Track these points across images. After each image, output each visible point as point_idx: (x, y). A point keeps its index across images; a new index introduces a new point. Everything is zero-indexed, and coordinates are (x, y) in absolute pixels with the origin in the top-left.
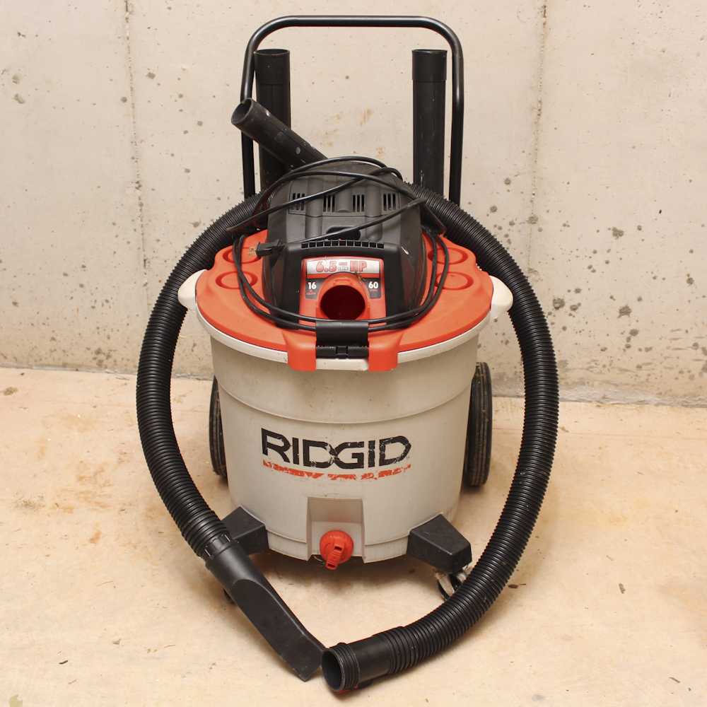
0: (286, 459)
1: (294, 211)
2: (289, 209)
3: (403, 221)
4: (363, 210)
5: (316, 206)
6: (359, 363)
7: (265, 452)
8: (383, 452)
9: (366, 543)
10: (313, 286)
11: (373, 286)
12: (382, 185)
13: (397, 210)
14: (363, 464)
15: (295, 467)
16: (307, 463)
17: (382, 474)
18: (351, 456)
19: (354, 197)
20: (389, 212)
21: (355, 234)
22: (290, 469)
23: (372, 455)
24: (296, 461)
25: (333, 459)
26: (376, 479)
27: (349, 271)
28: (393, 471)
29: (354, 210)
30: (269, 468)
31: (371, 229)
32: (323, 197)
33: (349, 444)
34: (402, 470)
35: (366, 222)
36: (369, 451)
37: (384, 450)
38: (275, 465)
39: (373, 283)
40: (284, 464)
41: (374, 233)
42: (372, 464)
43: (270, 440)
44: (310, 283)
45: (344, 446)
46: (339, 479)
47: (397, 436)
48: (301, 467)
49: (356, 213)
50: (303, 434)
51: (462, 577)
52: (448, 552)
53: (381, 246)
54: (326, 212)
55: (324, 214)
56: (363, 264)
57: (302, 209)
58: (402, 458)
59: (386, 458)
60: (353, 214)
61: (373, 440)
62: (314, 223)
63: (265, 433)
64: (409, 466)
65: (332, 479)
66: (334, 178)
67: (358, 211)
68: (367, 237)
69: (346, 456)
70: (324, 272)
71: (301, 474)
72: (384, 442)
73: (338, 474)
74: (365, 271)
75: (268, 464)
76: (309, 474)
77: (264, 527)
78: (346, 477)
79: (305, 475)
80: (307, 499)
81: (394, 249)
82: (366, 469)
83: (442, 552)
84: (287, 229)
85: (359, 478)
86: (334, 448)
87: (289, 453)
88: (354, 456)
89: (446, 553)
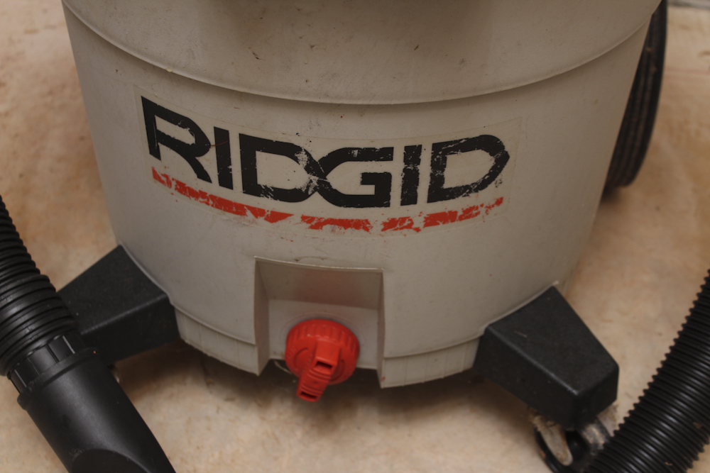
0: (202, 174)
7: (155, 153)
8: (439, 173)
9: (386, 354)
14: (389, 198)
15: (224, 193)
16: (252, 186)
17: (432, 220)
18: (359, 179)
22: (213, 197)
23: (411, 179)
24: (226, 181)
25: (315, 183)
26: (418, 230)
28: (460, 213)
30: (167, 188)
33: (356, 152)
34: (482, 210)
36: (405, 170)
37: (443, 168)
38: (178, 183)
40: (200, 185)
42: (409, 198)
43: (163, 125)
45: (341, 156)
46: (327, 227)
47: (477, 134)
48: (236, 194)
50: (241, 122)
51: (594, 435)
52: (570, 388)
58: (483, 184)
59: (446, 186)
61: (417, 143)
63: (151, 110)
64: (499, 202)
65: (312, 227)
69: (346, 178)
71: (239, 210)
72: (442, 151)
73: (326, 216)
75: (164, 179)
76: (258, 212)
77: (166, 300)
78: (345, 224)
79: (249, 213)
80: (253, 263)
82: (396, 209)
83: (555, 384)
85: (377, 227)
86: (317, 157)
87: (209, 161)
88: (367, 178)
89: (565, 389)
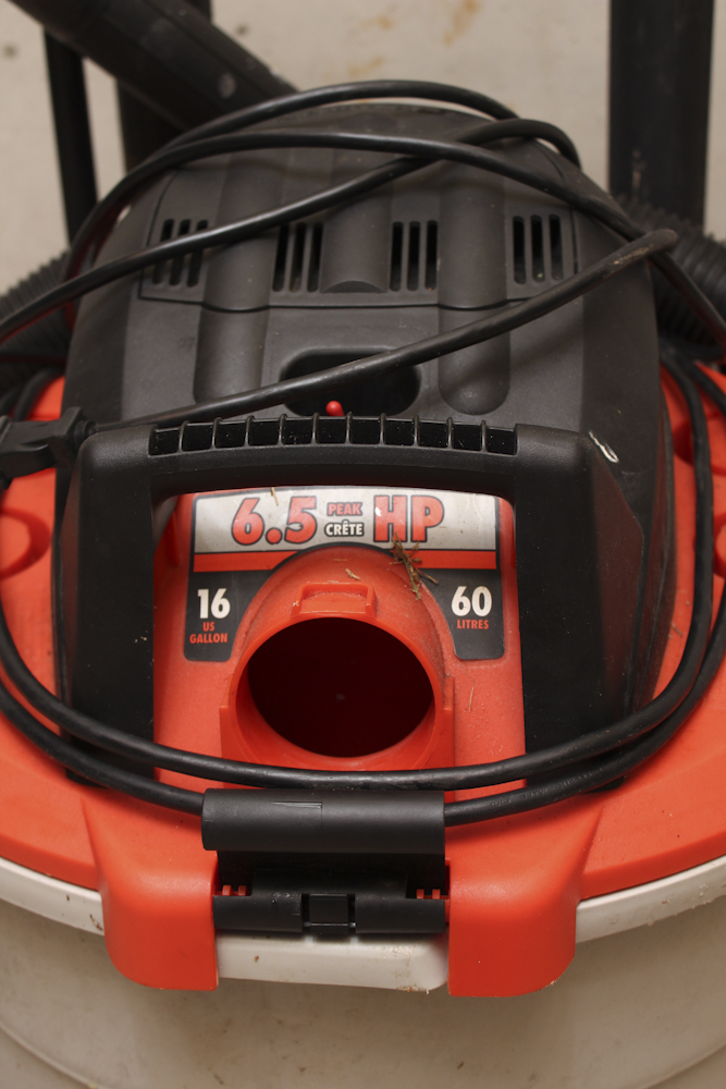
1: (163, 289)
2: (141, 279)
3: (591, 327)
4: (431, 281)
5: (248, 270)
6: (407, 962)
10: (216, 605)
11: (471, 603)
12: (509, 184)
13: (570, 279)
19: (398, 230)
20: (537, 289)
21: (397, 382)
27: (368, 539)
29: (394, 284)
31: (463, 358)
32: (279, 231)
35: (442, 333)
39: (468, 594)
41: (474, 375)
44: (203, 594)
49: (403, 295)
53: (504, 441)
54: (284, 292)
55: (276, 298)
56: (427, 511)
57: (192, 282)
60: (392, 298)
62: (235, 336)
66: (323, 158)
67: (412, 284)
68: (447, 393)
70: (262, 545)
74: (436, 538)
81: (561, 452)
84: (128, 362)
